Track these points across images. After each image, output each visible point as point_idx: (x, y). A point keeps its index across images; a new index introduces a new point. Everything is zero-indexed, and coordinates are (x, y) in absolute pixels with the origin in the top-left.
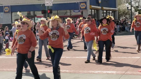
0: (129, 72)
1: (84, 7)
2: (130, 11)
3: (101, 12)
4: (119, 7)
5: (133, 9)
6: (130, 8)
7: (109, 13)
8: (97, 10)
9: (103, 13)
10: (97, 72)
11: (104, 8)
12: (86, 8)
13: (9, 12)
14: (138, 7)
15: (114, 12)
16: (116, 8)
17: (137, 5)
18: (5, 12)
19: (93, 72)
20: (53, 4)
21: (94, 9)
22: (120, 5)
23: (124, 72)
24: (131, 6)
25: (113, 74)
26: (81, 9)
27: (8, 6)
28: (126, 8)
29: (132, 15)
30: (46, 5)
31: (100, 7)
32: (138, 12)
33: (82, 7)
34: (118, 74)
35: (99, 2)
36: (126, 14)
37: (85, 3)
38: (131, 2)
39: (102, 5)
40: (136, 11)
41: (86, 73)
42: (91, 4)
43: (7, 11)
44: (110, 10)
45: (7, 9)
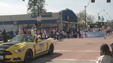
0: (83, 60)
1: (59, 22)
2: (85, 24)
3: (69, 25)
4: (79, 22)
5: (87, 24)
6: (85, 23)
7: (73, 25)
8: (67, 24)
9: (70, 25)
10: (64, 60)
11: (71, 23)
12: (60, 23)
14: (89, 22)
15: (76, 25)
16: (77, 23)
17: (89, 21)
19: (62, 60)
21: (65, 23)
23: (80, 60)
24: (86, 22)
25: (73, 61)
26: (57, 23)
28: (83, 23)
29: (86, 27)
31: (68, 22)
32: (89, 25)
33: (58, 22)
34: (77, 61)
35: (67, 19)
36: (83, 26)
37: (60, 19)
38: (86, 19)
39: (69, 21)
40: (88, 24)
41: (58, 60)
42: (63, 20)
44: (74, 24)
45: (15, 23)
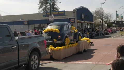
0: (100, 63)
1: (73, 21)
2: (102, 23)
3: (84, 24)
4: (95, 21)
5: (104, 23)
6: (101, 22)
7: (89, 25)
8: (82, 23)
9: (85, 25)
10: (79, 63)
11: (86, 22)
12: (74, 22)
13: (27, 24)
14: (107, 21)
15: (92, 24)
16: (93, 21)
17: (106, 20)
18: (25, 25)
19: (77, 63)
20: (54, 20)
21: (80, 22)
22: (95, 20)
23: (97, 63)
24: (103, 21)
25: (90, 64)
26: (71, 22)
27: (27, 21)
28: (100, 22)
29: (103, 26)
30: (49, 20)
31: (83, 21)
32: (107, 24)
33: (72, 21)
34: (93, 64)
35: (82, 18)
36: (99, 26)
37: (74, 19)
38: (102, 18)
40: (105, 23)
41: (73, 63)
42: (77, 19)
43: (26, 24)
44: (89, 23)
45: (26, 23)
